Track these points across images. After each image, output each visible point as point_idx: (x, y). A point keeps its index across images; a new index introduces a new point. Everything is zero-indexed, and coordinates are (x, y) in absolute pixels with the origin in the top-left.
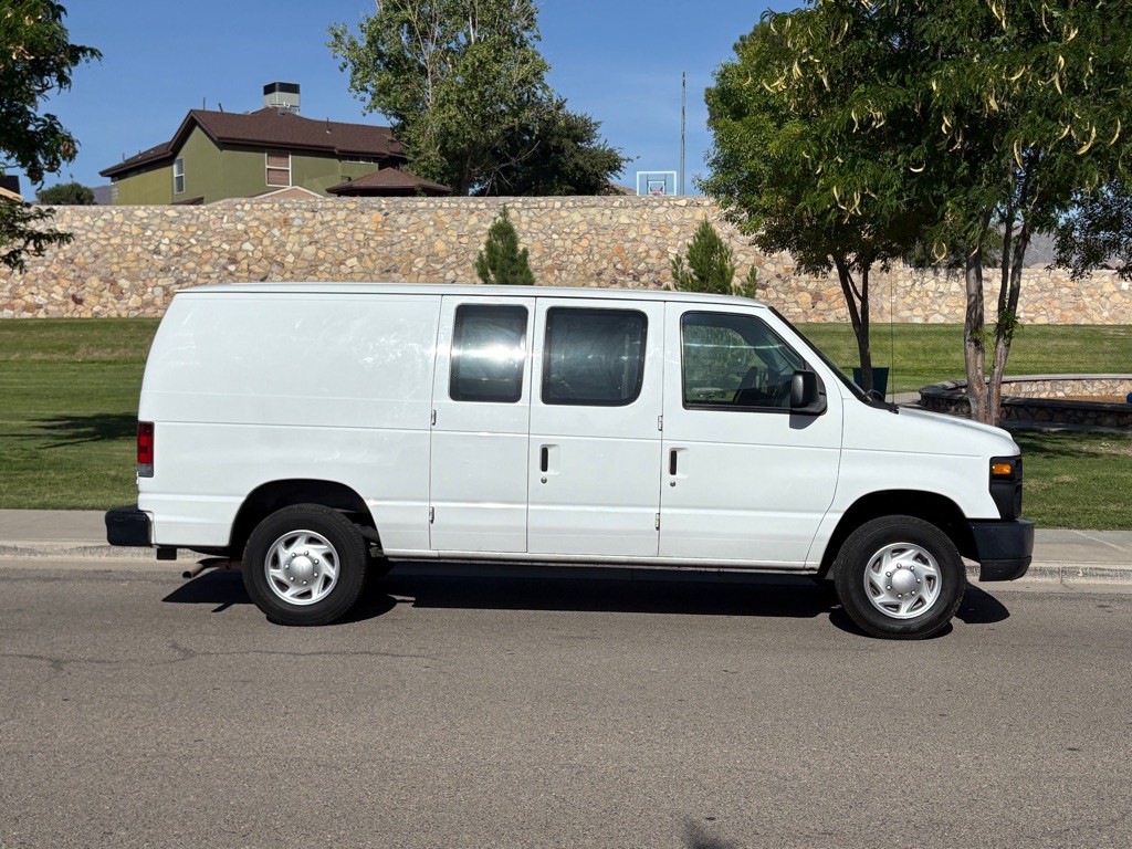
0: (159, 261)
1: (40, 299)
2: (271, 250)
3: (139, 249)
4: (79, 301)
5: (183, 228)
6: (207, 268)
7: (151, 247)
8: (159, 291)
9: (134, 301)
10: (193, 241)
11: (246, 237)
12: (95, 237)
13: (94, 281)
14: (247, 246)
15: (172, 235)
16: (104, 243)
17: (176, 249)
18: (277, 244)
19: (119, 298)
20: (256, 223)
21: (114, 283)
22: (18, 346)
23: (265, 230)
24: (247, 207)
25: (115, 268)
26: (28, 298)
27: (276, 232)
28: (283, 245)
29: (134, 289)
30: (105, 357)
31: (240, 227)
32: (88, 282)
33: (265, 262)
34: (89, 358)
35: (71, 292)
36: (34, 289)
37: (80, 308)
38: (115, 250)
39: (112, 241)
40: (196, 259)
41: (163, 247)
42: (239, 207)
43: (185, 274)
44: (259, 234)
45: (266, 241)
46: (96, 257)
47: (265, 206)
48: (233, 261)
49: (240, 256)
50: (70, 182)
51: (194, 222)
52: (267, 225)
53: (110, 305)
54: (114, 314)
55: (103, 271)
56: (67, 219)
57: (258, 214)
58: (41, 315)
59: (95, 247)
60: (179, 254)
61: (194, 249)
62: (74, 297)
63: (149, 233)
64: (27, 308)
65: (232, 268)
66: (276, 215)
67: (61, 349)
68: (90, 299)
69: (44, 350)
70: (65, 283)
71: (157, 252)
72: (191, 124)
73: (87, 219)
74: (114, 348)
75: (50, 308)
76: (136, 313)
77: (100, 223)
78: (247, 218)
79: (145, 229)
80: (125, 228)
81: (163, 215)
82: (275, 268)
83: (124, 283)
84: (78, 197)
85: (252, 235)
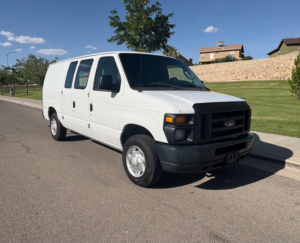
0: (263, 69)
1: (240, 78)
2: (287, 65)
3: (259, 67)
4: (247, 78)
5: (268, 63)
6: (272, 70)
7: (262, 67)
8: (262, 75)
9: (257, 77)
10: (270, 65)
11: (281, 63)
12: (251, 66)
13: (250, 74)
14: (282, 65)
15: (266, 64)
16: (252, 67)
17: (266, 67)
18: (288, 64)
19: (254, 77)
20: (284, 60)
21: (254, 74)
22: (231, 86)
23: (286, 61)
24: (282, 57)
25: (254, 71)
26: (238, 78)
27: (288, 61)
28: (290, 64)
29: (257, 75)
30: (245, 88)
31: (280, 61)
32: (249, 74)
33: (285, 68)
34: (242, 88)
35: (246, 76)
36: (239, 76)
37: (247, 79)
38: (254, 68)
39: (254, 66)
40: (270, 68)
41: (264, 67)
42: (280, 57)
43: (268, 72)
44: (284, 62)
45: (286, 64)
46: (251, 69)
47: (286, 56)
48: (278, 68)
49: (280, 67)
50: (247, 56)
51: (270, 61)
52: (287, 60)
53: (253, 78)
54: (253, 80)
55: (252, 72)
56: (246, 63)
57: (284, 58)
58: (240, 80)
59: (251, 68)
60: (267, 68)
61: (270, 67)
62: (246, 77)
63: (261, 64)
64: (238, 80)
65: (278, 70)
66: (289, 58)
67: (238, 86)
68: (249, 77)
69: (235, 87)
70: (245, 75)
71: (262, 68)
72: (282, 42)
73: (250, 62)
74: (247, 86)
75: (242, 79)
76: (257, 80)
77: (252, 63)
78: (282, 59)
79: (260, 63)
80: (257, 64)
81: (264, 60)
82: (287, 69)
83: (255, 74)
84: (249, 58)
85: (283, 63)
